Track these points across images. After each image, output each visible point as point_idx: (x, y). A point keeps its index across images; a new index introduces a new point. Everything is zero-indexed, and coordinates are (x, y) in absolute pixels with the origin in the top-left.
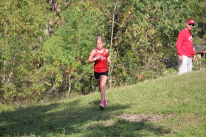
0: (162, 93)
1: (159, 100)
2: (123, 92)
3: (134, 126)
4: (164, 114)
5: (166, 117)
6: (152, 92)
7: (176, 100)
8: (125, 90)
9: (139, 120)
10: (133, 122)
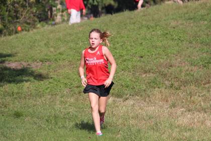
0: (40, 43)
1: (37, 49)
2: (3, 42)
3: (15, 72)
4: (42, 61)
5: (44, 65)
6: (31, 42)
7: (52, 49)
8: (6, 40)
9: (19, 68)
10: (13, 69)
